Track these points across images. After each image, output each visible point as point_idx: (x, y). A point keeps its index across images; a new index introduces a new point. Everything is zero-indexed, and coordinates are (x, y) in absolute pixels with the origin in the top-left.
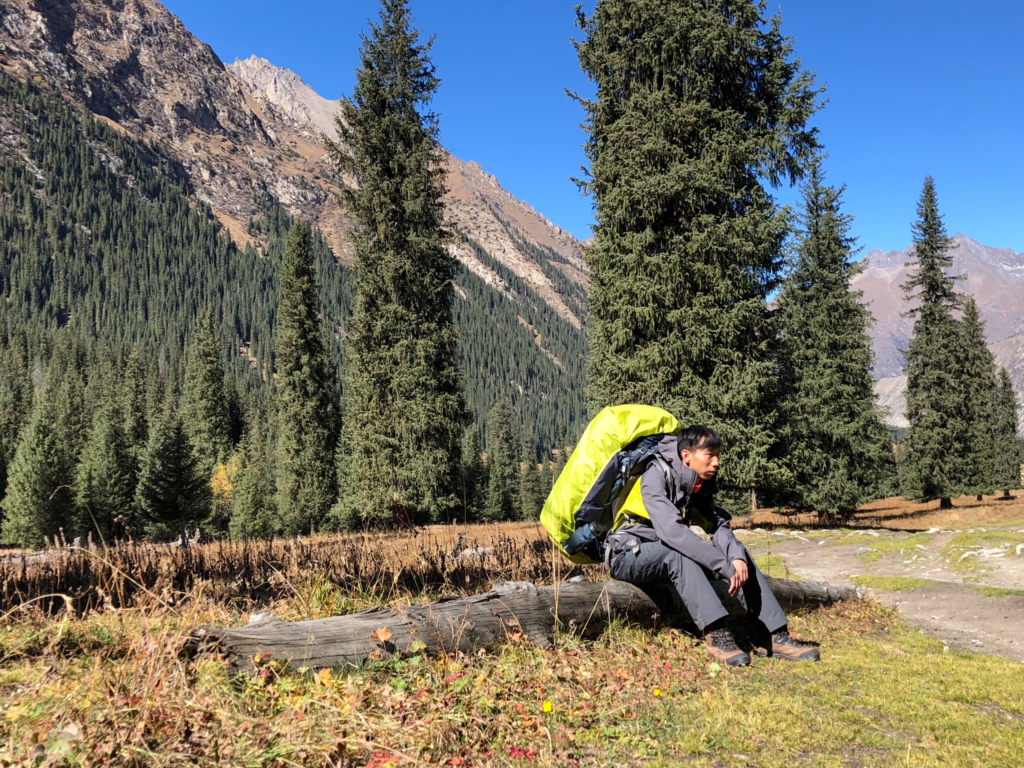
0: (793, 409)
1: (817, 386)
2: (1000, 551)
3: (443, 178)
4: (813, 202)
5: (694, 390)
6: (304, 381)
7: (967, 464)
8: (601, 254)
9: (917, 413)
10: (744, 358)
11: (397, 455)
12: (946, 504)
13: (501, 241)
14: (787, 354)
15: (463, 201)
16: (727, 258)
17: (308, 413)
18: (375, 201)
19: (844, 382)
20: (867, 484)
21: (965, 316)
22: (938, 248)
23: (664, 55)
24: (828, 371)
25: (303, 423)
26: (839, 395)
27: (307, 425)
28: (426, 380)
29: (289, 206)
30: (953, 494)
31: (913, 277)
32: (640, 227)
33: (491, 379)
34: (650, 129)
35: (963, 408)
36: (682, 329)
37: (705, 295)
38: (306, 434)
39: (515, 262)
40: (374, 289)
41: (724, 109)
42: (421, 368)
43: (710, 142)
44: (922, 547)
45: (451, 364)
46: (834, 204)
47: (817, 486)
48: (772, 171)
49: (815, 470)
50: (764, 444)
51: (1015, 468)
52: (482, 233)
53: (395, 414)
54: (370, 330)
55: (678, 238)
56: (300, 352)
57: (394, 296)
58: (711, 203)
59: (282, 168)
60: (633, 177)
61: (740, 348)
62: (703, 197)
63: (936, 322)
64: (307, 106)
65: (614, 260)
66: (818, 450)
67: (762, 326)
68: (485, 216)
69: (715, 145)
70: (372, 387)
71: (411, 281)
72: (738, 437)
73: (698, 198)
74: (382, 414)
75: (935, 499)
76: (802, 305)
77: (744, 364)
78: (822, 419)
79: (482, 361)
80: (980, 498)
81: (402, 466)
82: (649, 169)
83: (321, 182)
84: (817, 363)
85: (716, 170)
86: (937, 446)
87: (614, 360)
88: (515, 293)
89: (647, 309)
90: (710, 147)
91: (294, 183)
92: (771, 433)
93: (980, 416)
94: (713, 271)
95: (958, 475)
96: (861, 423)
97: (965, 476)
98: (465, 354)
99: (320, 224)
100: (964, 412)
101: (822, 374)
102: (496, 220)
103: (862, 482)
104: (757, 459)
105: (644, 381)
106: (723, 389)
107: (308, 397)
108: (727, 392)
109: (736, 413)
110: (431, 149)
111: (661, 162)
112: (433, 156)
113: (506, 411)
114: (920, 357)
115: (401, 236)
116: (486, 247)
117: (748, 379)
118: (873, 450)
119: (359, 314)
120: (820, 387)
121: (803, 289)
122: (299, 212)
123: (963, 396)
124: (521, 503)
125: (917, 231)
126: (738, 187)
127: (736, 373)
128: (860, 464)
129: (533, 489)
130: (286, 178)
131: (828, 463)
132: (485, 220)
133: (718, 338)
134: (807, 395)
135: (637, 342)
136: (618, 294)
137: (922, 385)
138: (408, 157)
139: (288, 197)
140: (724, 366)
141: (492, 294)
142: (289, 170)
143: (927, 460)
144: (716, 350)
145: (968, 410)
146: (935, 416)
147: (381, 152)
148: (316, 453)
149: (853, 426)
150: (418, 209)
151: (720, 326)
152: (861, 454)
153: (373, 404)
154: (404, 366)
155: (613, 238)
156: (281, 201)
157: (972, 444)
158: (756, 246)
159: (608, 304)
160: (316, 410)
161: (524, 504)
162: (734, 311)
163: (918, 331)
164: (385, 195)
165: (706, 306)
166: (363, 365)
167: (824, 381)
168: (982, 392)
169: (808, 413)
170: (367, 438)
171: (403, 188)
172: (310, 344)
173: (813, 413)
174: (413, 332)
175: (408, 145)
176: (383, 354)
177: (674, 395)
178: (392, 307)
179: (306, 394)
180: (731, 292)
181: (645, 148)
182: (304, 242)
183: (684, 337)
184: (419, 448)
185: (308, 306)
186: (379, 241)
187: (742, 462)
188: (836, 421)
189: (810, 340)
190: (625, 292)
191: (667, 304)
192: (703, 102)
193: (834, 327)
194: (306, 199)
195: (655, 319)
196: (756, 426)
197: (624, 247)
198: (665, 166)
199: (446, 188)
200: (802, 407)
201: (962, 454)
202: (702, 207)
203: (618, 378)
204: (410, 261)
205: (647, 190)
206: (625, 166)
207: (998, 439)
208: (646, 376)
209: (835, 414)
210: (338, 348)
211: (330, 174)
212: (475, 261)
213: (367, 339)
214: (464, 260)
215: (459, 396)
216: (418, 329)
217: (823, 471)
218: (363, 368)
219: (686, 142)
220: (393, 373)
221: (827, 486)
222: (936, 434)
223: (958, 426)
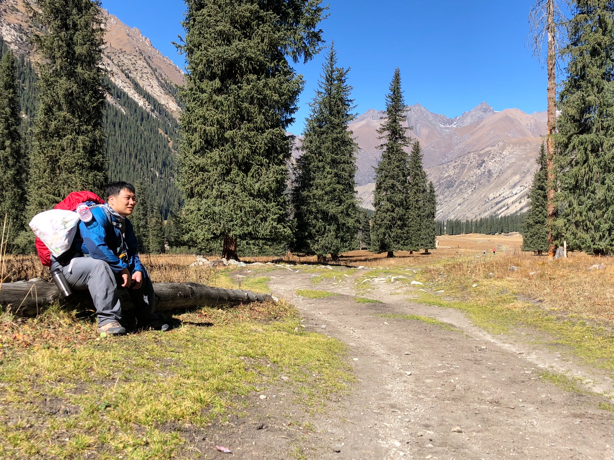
0: (308, 196)
1: (322, 184)
2: (384, 279)
3: (102, 34)
4: (329, 75)
5: (238, 179)
6: (6, 157)
7: (403, 233)
8: (188, 91)
9: (379, 203)
10: (269, 163)
12: (391, 255)
13: (150, 80)
14: (308, 164)
16: (262, 102)
17: (8, 178)
18: (56, 44)
19: (339, 183)
20: (346, 241)
21: (413, 150)
22: (399, 110)
24: (329, 176)
25: (5, 184)
26: (335, 190)
27: (7, 186)
28: (83, 162)
29: (10, 43)
30: (394, 249)
31: (384, 126)
32: (212, 78)
33: (138, 166)
34: (222, 17)
35: (404, 202)
36: (233, 143)
37: (249, 123)
38: (6, 191)
39: (159, 94)
40: (51, 101)
41: (268, 11)
42: (80, 154)
43: (258, 30)
44: (347, 276)
45: (100, 153)
46: (343, 78)
47: (318, 241)
48: (293, 52)
49: (317, 232)
50: (276, 214)
51: (432, 237)
52: (139, 74)
53: (60, 182)
54: (47, 127)
55: (234, 87)
56: (5, 138)
57: (64, 107)
58: (256, 67)
59: (6, 18)
60: (209, 46)
61: (267, 157)
62: (251, 63)
63: (394, 152)
65: (195, 96)
66: (320, 220)
67: (281, 145)
68: (141, 63)
69: (260, 32)
70: (46, 164)
71: (77, 98)
72: (262, 209)
73: (248, 63)
74: (52, 181)
75: (385, 251)
76: (318, 137)
77: (269, 166)
78: (324, 203)
79: (134, 155)
80: (411, 253)
82: (220, 42)
83: (33, 30)
84: (324, 171)
85: (260, 48)
86: (388, 222)
87: (192, 158)
88: (157, 114)
89: (213, 128)
90: (257, 33)
91: (14, 29)
92: (281, 208)
93: (415, 207)
94: (254, 109)
95: (398, 239)
96: (345, 207)
97: (402, 239)
98: (123, 149)
99: (31, 57)
100: (405, 205)
101: (326, 177)
102: (148, 67)
103: (343, 240)
104: (272, 222)
105: (209, 172)
106: (255, 180)
107: (9, 167)
108: (257, 182)
109: (261, 195)
110: (96, 15)
111: (227, 39)
112: (97, 19)
113: (143, 186)
114: (384, 172)
115: (71, 68)
116: (141, 83)
117: (271, 175)
118: (350, 222)
119: (40, 116)
120: (325, 185)
121: (320, 127)
122: (17, 48)
123: (404, 195)
124: (149, 243)
125: (389, 99)
126: (273, 60)
127: (264, 171)
128: (343, 230)
129: (157, 235)
130: (9, 24)
131: (325, 228)
132: (141, 66)
133: (255, 150)
134: (317, 189)
135: (207, 148)
136: (197, 118)
137: (383, 188)
138: (80, 18)
139: (10, 37)
140: (257, 167)
141: (142, 113)
142: (11, 19)
143: (383, 230)
144: (253, 157)
145: (407, 203)
146: (389, 206)
147: (61, 13)
148: (13, 204)
149: (341, 208)
150: (84, 52)
151: (257, 143)
152: (344, 224)
153: (46, 175)
154: (69, 151)
155: (195, 83)
156: (4, 39)
157: (407, 222)
158: (280, 96)
159: (191, 123)
160: (14, 176)
161: (151, 244)
162: (265, 135)
163: (384, 156)
164: (62, 41)
165: (249, 130)
166: (41, 149)
167: (327, 181)
168: (418, 194)
169: (317, 199)
170: (41, 196)
171: (75, 38)
172: (13, 133)
173: (319, 200)
174: (75, 130)
175: (80, 10)
176: (55, 143)
177: (226, 181)
178: (63, 114)
179: (7, 165)
180: (264, 123)
181: (218, 28)
182: (12, 67)
183: (234, 147)
185: (12, 108)
186: (57, 70)
187: (263, 224)
188: (331, 205)
189: (321, 157)
190: (201, 117)
191: (225, 127)
192: (255, 4)
193: (334, 151)
194: (22, 40)
195: (218, 135)
196: (273, 203)
197: (202, 89)
198: (230, 42)
199: (104, 41)
200: (314, 195)
201: (401, 227)
202: (250, 69)
203: (193, 169)
204: (76, 85)
205: (216, 55)
206: (205, 38)
207: (425, 221)
208: (210, 169)
209: (331, 201)
212: (133, 91)
213: (44, 133)
214: (126, 90)
215: (104, 173)
216: (80, 129)
217: (322, 233)
218: (40, 151)
219: (243, 28)
220: (60, 156)
221: (324, 241)
222: (388, 215)
223: (400, 212)
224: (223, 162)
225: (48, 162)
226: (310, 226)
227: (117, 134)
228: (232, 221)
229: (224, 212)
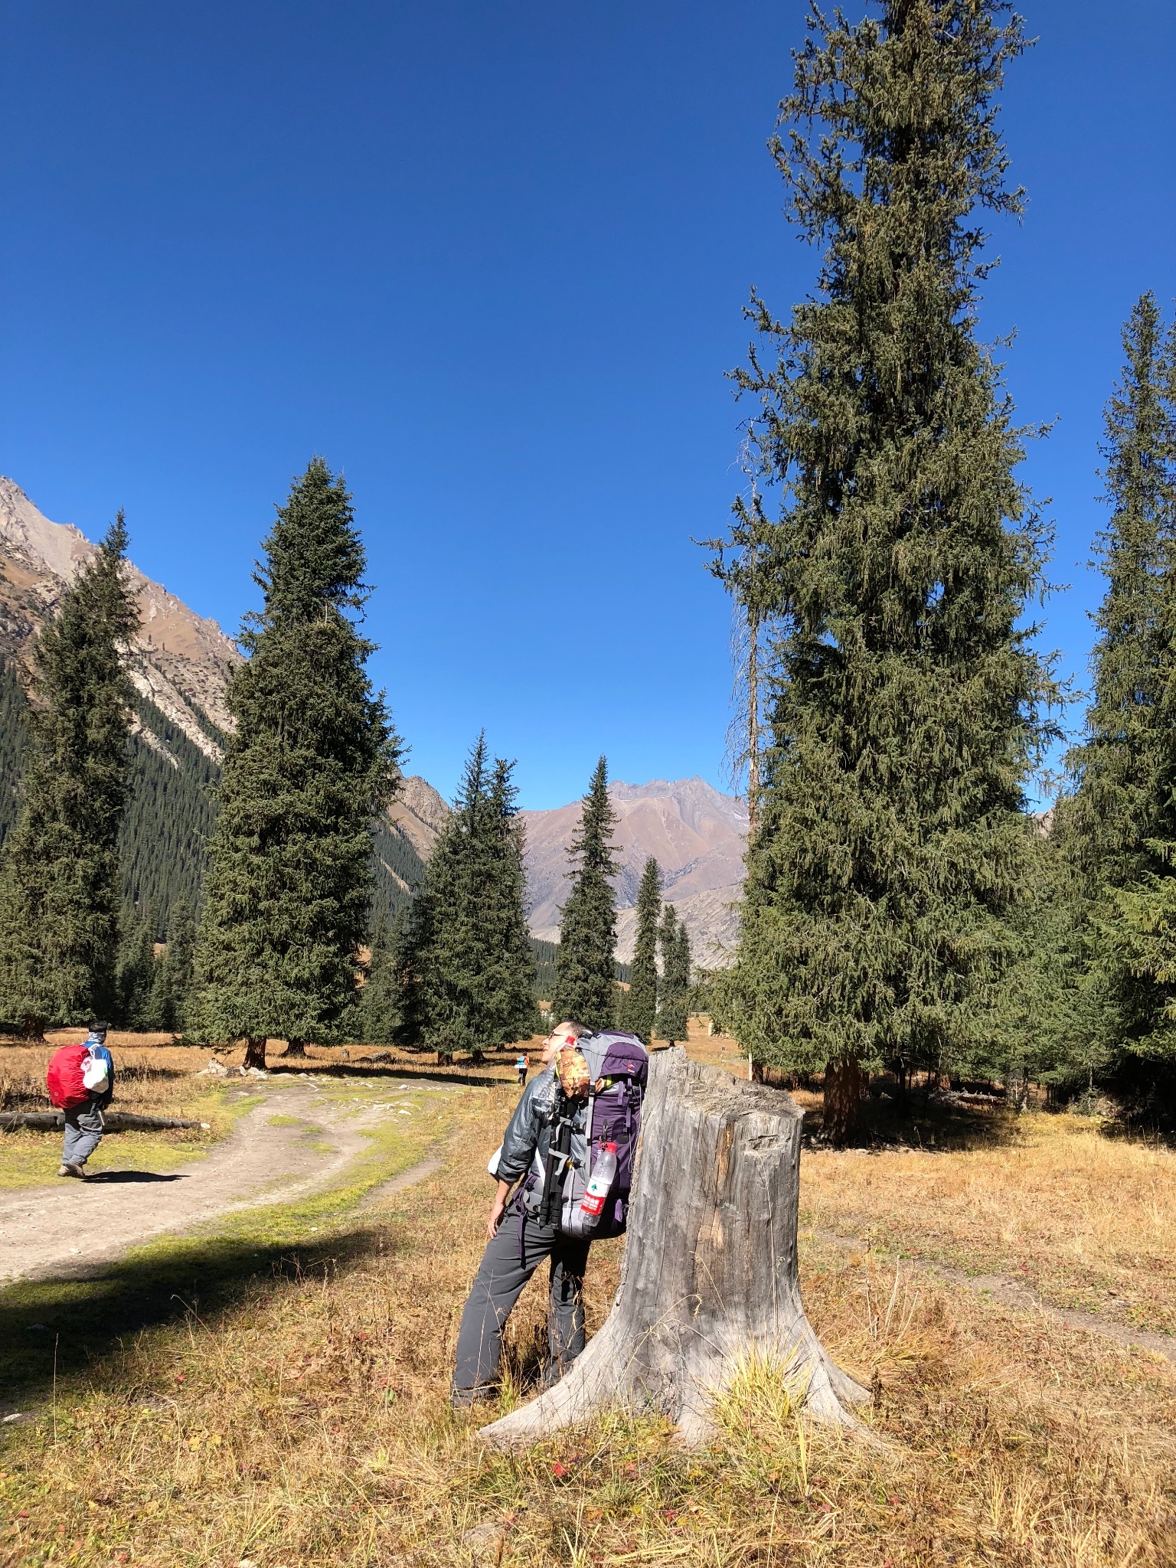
1: (452, 941)
5: (271, 962)
7: (601, 1017)
10: (314, 942)
11: (39, 966)
15: (193, 660)
16: (311, 868)
20: (483, 1032)
22: (603, 820)
23: (286, 712)
24: (464, 928)
28: (80, 898)
31: (577, 843)
32: (250, 834)
33: (191, 862)
36: (269, 917)
37: (291, 892)
40: (43, 806)
41: (327, 757)
42: (77, 886)
43: (312, 780)
46: (505, 776)
47: (439, 1030)
49: (439, 1015)
51: (682, 1020)
53: (42, 927)
54: (31, 844)
55: (275, 847)
58: (305, 825)
62: (300, 820)
63: (592, 885)
64: (27, 524)
66: (444, 997)
71: (81, 804)
73: (296, 820)
74: (30, 925)
77: (313, 947)
78: (452, 970)
79: (185, 841)
81: (42, 977)
82: (262, 794)
83: (28, 613)
84: (455, 920)
89: (245, 897)
98: (166, 830)
101: (458, 930)
105: (236, 951)
106: (293, 964)
108: (296, 967)
111: (272, 790)
114: (574, 915)
115: (78, 760)
117: (314, 958)
120: (455, 942)
121: (455, 853)
125: (587, 802)
127: (305, 953)
131: (451, 1010)
133: (296, 925)
134: (442, 947)
135: (235, 920)
137: (572, 941)
138: (99, 689)
140: (297, 947)
141: (208, 768)
144: (293, 934)
146: (580, 971)
147: (73, 681)
149: (479, 978)
150: (101, 737)
151: (299, 917)
154: (60, 882)
162: (311, 907)
163: (575, 889)
164: (69, 721)
166: (19, 876)
167: (461, 935)
169: (440, 964)
171: (89, 717)
173: (445, 964)
174: (75, 851)
176: (41, 869)
177: (255, 965)
178: (57, 826)
180: (311, 892)
181: (262, 777)
183: (269, 922)
184: (62, 962)
186: (56, 762)
188: (466, 973)
189: (453, 899)
190: (231, 881)
191: (260, 896)
192: (311, 750)
195: (250, 906)
196: (314, 995)
197: (236, 846)
198: (275, 794)
200: (437, 958)
202: (297, 827)
203: (215, 946)
204: (83, 785)
208: (237, 947)
209: (464, 967)
210: (14, 803)
211: (40, 606)
212: (195, 728)
213: (26, 852)
214: (183, 726)
215: (112, 916)
216: (81, 849)
217: (446, 1017)
218: (18, 879)
219: (295, 777)
220: (47, 887)
221: (447, 1031)
222: (578, 987)
223: (597, 981)
224: (253, 940)
225: (27, 896)
226: (427, 1005)
227: (158, 803)
228: (257, 1017)
229: (248, 1005)
